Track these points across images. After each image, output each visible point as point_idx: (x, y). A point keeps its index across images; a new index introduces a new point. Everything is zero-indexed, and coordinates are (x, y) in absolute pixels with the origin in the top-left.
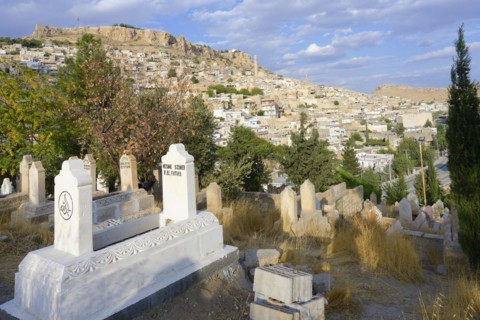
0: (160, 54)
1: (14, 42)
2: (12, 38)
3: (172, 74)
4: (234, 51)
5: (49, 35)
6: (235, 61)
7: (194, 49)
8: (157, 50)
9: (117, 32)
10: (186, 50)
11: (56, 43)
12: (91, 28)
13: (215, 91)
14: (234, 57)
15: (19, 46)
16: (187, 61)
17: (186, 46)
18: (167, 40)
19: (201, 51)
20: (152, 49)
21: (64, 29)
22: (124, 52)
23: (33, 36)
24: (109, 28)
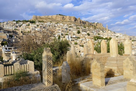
0: (73, 25)
1: (27, 21)
3: (79, 32)
4: (96, 23)
5: (37, 19)
6: (97, 27)
7: (83, 22)
8: (71, 23)
9: (58, 17)
10: (80, 23)
11: (39, 21)
12: (50, 16)
13: (96, 39)
14: (97, 25)
15: (29, 23)
16: (82, 27)
17: (80, 21)
18: (74, 20)
19: (85, 23)
20: (69, 23)
21: (41, 17)
22: (61, 24)
23: (32, 18)
24: (55, 16)
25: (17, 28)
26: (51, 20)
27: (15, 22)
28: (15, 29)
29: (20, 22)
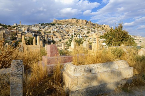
0: (84, 26)
1: (49, 24)
2: (49, 23)
3: (88, 32)
4: (104, 25)
5: (57, 22)
6: (105, 28)
7: (93, 24)
8: (83, 25)
9: (73, 20)
10: (91, 25)
11: (58, 24)
12: (67, 20)
13: (102, 37)
14: (105, 27)
15: (50, 25)
16: (92, 28)
17: (91, 24)
18: (86, 22)
19: (95, 25)
20: (82, 25)
21: (60, 20)
22: (75, 26)
23: (53, 22)
24: (71, 19)
25: (41, 29)
26: (67, 23)
27: (40, 25)
28: (40, 30)
29: (44, 24)
